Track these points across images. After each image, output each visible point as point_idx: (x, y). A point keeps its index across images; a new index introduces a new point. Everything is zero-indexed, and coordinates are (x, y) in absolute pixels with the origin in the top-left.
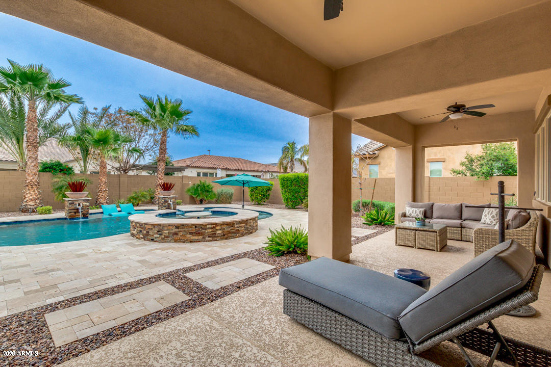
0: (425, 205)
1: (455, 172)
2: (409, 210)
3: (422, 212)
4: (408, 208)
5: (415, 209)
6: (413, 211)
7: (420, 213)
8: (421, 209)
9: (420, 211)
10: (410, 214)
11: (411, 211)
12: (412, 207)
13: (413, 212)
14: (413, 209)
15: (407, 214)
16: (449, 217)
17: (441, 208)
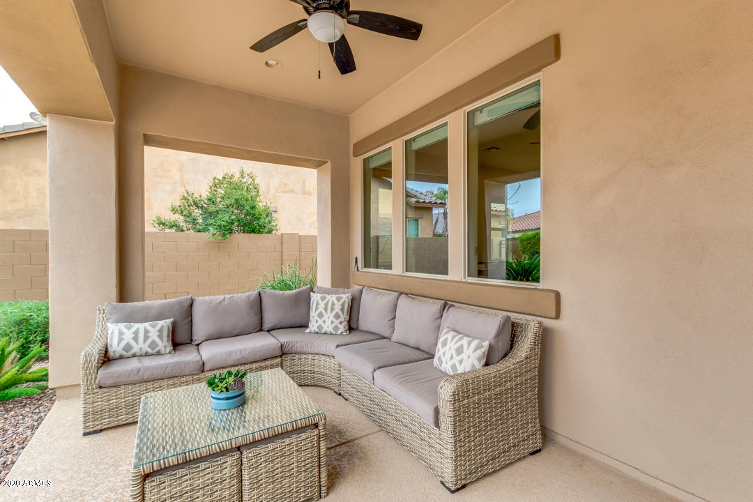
0: (171, 306)
1: (164, 224)
2: (119, 335)
3: (165, 333)
4: (114, 329)
5: (141, 327)
6: (136, 333)
7: (160, 336)
8: (161, 323)
9: (161, 331)
10: (128, 347)
11: (128, 336)
12: (129, 319)
13: (136, 339)
14: (136, 326)
15: (116, 348)
16: (236, 332)
17: (216, 309)
